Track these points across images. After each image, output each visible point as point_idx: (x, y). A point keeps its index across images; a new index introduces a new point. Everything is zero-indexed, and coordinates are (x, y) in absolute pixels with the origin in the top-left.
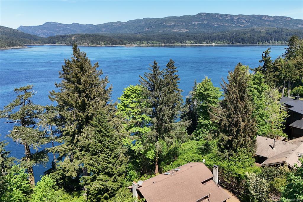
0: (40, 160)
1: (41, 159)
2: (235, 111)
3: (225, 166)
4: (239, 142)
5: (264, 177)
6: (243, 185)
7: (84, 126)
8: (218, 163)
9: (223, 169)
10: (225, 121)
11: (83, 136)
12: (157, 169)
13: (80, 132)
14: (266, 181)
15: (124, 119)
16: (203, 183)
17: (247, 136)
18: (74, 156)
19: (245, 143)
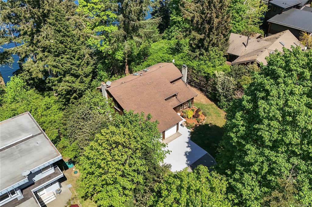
0: (4, 60)
1: (6, 60)
2: (209, 5)
3: (195, 65)
4: (211, 40)
5: (232, 75)
6: (211, 83)
7: (42, 24)
8: (188, 62)
9: (193, 69)
10: (198, 17)
11: (42, 36)
12: (127, 69)
13: (38, 31)
14: (234, 79)
15: (86, 17)
16: (171, 82)
17: (220, 34)
18: (36, 57)
19: (217, 41)
